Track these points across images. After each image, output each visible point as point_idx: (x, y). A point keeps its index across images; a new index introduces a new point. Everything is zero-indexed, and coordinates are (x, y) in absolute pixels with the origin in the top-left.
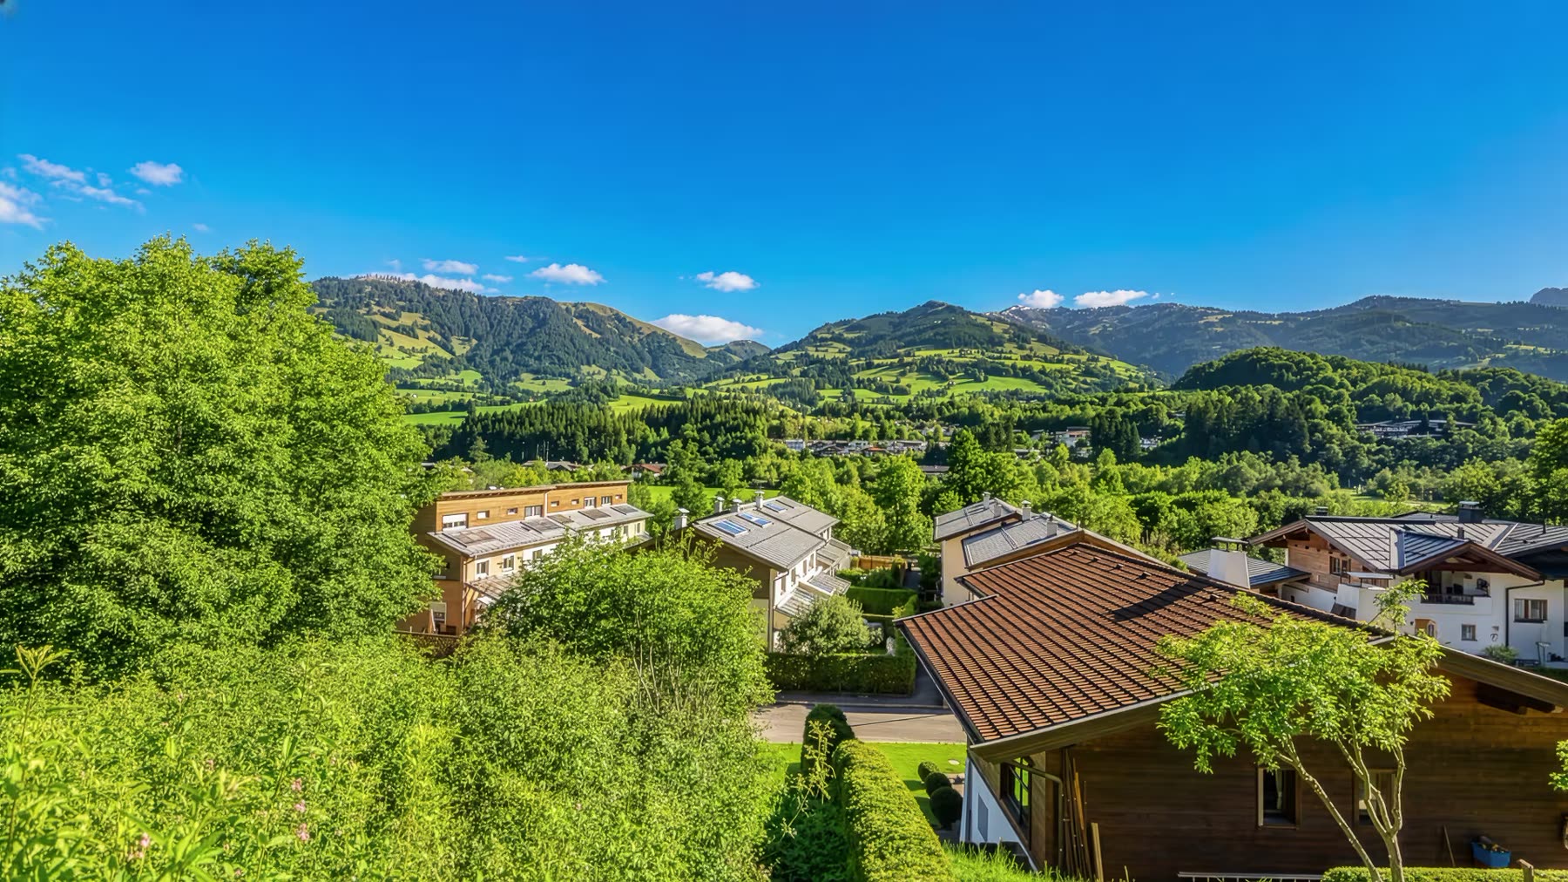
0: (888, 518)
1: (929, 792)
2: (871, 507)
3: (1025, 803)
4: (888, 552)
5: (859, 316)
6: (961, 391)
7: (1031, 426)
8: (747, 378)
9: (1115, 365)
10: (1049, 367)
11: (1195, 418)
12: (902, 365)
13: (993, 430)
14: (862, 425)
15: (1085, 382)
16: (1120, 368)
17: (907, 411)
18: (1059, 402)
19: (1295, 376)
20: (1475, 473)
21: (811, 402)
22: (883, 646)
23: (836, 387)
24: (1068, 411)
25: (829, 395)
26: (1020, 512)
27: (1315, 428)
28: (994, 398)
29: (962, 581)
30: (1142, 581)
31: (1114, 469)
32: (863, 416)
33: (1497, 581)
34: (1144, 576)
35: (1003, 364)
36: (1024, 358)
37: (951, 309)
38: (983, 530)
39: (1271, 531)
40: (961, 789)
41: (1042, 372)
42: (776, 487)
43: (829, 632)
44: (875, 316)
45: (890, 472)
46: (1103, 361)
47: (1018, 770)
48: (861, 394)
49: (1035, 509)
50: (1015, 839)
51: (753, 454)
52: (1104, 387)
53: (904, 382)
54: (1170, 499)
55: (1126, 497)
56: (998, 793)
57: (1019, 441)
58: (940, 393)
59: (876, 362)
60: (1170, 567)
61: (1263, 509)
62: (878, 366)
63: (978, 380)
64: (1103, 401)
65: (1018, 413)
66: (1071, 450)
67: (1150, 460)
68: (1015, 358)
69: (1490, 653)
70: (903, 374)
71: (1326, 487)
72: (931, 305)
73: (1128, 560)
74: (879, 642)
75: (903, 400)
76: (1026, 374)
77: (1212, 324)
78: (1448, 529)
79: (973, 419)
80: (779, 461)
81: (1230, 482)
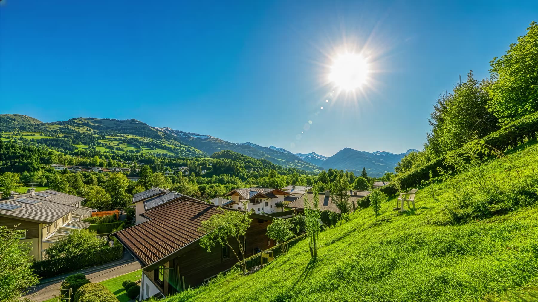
0: (112, 197)
1: (126, 291)
2: (104, 193)
3: (162, 280)
4: (112, 209)
5: (99, 118)
6: (145, 152)
7: (171, 165)
8: (24, 134)
9: (196, 150)
10: (177, 148)
11: (214, 165)
12: (120, 140)
13: (157, 166)
14: (98, 160)
15: (187, 154)
16: (198, 151)
17: (122, 157)
18: (180, 159)
19: (235, 157)
20: (261, 179)
21: (70, 149)
22: (107, 244)
23: (85, 144)
24: (182, 162)
25: (80, 147)
26: (165, 191)
27: (238, 170)
28: (158, 155)
29: (142, 215)
30: (199, 207)
31: (195, 179)
32: (100, 157)
33: (263, 199)
34: (199, 206)
35: (161, 145)
36: (168, 144)
37: (141, 123)
38: (151, 198)
39: (229, 193)
40: (140, 285)
41: (174, 149)
42: (46, 186)
43: (77, 245)
44: (108, 119)
45: (113, 179)
46: (193, 148)
47: (160, 271)
48: (98, 148)
49: (170, 190)
50: (158, 291)
51: (29, 170)
52: (193, 155)
53: (121, 146)
54: (208, 186)
55: (197, 186)
56: (153, 280)
57: (167, 169)
58: (137, 152)
59: (107, 137)
60: (207, 203)
61: (227, 187)
62: (109, 139)
63: (153, 149)
64: (192, 159)
65: (167, 161)
66: (183, 173)
67: (204, 176)
68: (166, 143)
69: (262, 213)
70: (121, 143)
71: (240, 183)
72: (133, 120)
73: (195, 202)
74: (105, 243)
75: (121, 153)
76: (169, 149)
77: (218, 143)
78: (257, 190)
79: (149, 161)
80: (47, 174)
81: (221, 181)
